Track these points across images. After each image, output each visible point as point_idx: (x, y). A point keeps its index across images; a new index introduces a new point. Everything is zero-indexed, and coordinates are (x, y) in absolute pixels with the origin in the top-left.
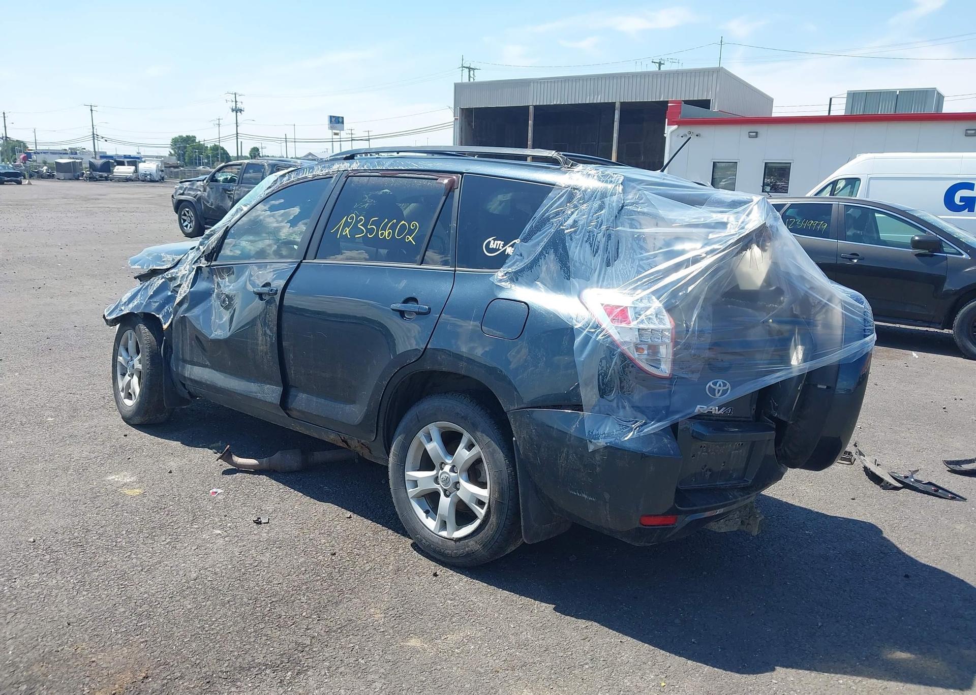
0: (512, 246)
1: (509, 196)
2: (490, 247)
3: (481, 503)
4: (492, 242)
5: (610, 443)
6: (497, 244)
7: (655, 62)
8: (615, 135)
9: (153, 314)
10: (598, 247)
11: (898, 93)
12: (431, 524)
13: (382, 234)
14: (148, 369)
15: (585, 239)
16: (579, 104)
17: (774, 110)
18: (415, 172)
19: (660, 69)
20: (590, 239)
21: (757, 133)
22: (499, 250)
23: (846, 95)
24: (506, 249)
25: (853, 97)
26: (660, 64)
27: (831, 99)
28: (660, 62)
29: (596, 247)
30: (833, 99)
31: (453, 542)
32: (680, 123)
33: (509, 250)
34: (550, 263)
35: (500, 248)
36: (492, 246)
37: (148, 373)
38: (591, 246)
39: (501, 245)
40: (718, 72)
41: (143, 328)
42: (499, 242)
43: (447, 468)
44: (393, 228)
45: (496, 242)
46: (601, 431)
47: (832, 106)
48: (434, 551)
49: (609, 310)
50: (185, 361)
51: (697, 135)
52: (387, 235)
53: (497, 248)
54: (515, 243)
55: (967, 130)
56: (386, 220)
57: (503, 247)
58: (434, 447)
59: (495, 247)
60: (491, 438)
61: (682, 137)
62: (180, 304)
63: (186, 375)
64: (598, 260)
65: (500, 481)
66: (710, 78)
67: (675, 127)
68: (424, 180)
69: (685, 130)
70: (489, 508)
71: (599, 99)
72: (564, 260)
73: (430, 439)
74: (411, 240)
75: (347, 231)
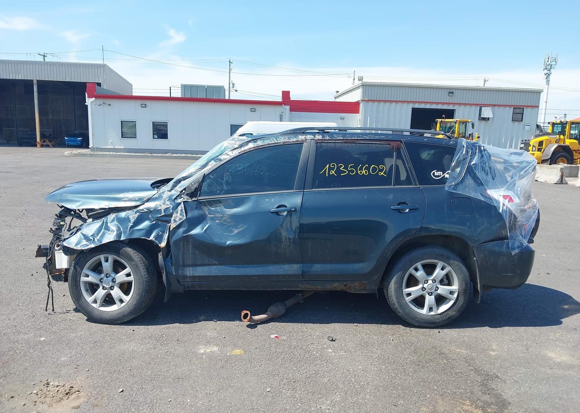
0: (448, 173)
1: (433, 151)
2: (436, 175)
3: (452, 293)
4: (436, 172)
5: (520, 250)
6: (439, 174)
7: (40, 55)
8: (36, 101)
9: (144, 239)
10: (487, 172)
11: (206, 87)
12: (424, 311)
13: (361, 173)
14: (146, 278)
15: (481, 169)
16: (4, 79)
18: (374, 141)
19: (44, 60)
20: (483, 169)
21: (146, 105)
22: (441, 176)
23: (181, 86)
24: (444, 175)
25: (185, 87)
26: (44, 56)
28: (44, 55)
29: (487, 173)
30: (171, 88)
31: (439, 316)
32: (97, 97)
33: (447, 176)
34: (470, 181)
35: (441, 175)
36: (436, 174)
37: (146, 281)
38: (485, 172)
39: (441, 174)
40: (104, 66)
41: (129, 250)
42: (440, 172)
43: (430, 282)
44: (368, 169)
45: (438, 172)
46: (515, 247)
47: (171, 90)
48: (428, 323)
49: (505, 197)
50: (185, 266)
51: (109, 105)
52: (364, 173)
53: (440, 175)
54: (448, 172)
55: (251, 109)
56: (361, 165)
57: (443, 174)
58: (420, 274)
59: (438, 175)
60: (458, 262)
61: (99, 105)
63: (188, 275)
64: (489, 177)
65: (466, 279)
66: (99, 70)
67: (94, 99)
68: (376, 145)
69: (100, 101)
70: (458, 293)
72: (475, 178)
73: (416, 270)
74: (383, 174)
75: (333, 172)
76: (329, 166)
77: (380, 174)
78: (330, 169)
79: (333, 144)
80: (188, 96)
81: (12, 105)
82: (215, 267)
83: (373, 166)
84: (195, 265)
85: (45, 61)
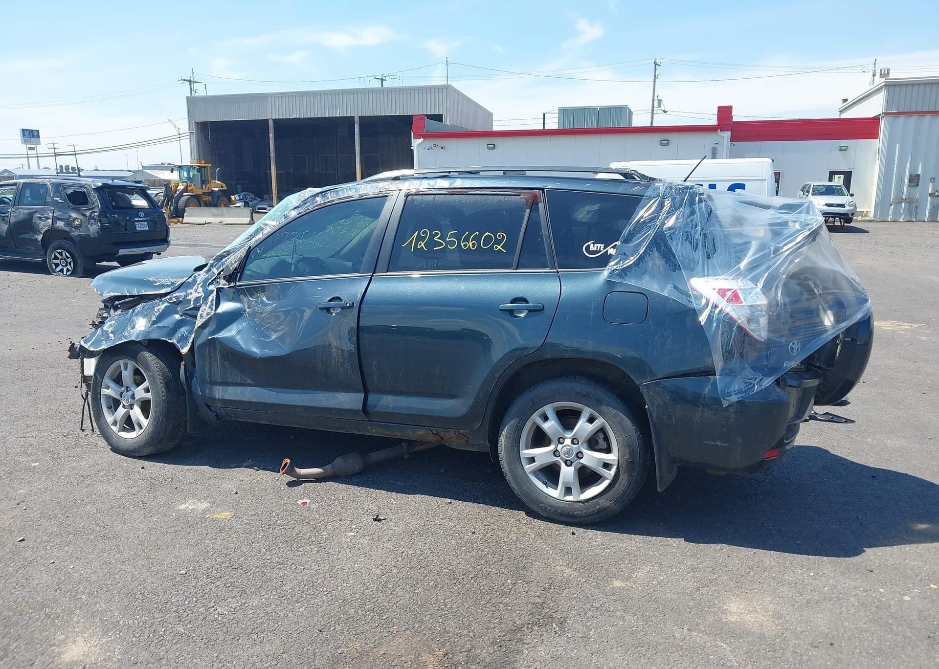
0: (614, 247)
1: (596, 207)
2: (591, 249)
3: (607, 466)
4: (592, 245)
5: (742, 397)
6: (597, 247)
7: (377, 79)
8: (357, 148)
9: (164, 340)
10: (697, 244)
11: (598, 110)
12: (554, 493)
13: (465, 246)
14: (164, 396)
15: (685, 238)
16: (318, 118)
17: (494, 123)
19: (382, 86)
20: (688, 238)
21: (494, 145)
22: (600, 251)
23: (558, 110)
24: (608, 250)
25: (564, 112)
26: (382, 80)
27: (544, 114)
28: (382, 78)
29: (695, 244)
30: (546, 114)
31: (581, 504)
32: (426, 136)
33: (611, 251)
34: (656, 261)
35: (601, 250)
36: (592, 248)
37: (164, 401)
38: (691, 243)
39: (602, 248)
41: (148, 355)
42: (599, 245)
43: (568, 442)
44: (477, 239)
45: (596, 245)
46: (732, 390)
48: (562, 514)
49: (722, 292)
50: (214, 383)
51: (442, 148)
52: (471, 246)
53: (598, 250)
54: (616, 245)
55: (661, 140)
56: (467, 233)
57: (604, 249)
58: (550, 426)
59: (595, 249)
60: (617, 410)
61: (429, 149)
62: (204, 326)
63: (217, 397)
64: (699, 254)
65: (631, 444)
66: (440, 95)
67: (422, 140)
68: (500, 196)
69: (430, 143)
70: (618, 468)
71: (338, 113)
72: (668, 256)
73: (546, 419)
74: (501, 248)
75: (423, 245)
76: (419, 234)
77: (496, 248)
78: (419, 238)
79: (433, 196)
80: (569, 126)
81: (333, 155)
82: (249, 388)
83: (487, 234)
84: (225, 384)
85: (384, 86)
